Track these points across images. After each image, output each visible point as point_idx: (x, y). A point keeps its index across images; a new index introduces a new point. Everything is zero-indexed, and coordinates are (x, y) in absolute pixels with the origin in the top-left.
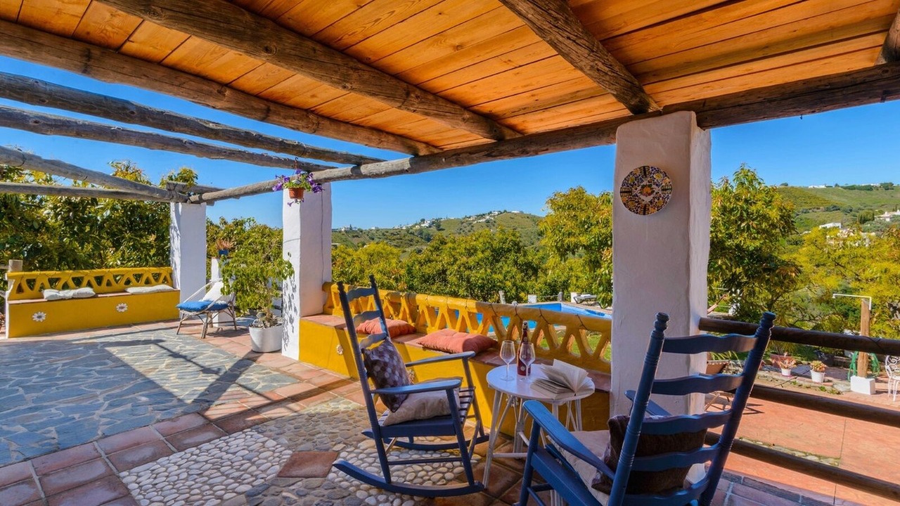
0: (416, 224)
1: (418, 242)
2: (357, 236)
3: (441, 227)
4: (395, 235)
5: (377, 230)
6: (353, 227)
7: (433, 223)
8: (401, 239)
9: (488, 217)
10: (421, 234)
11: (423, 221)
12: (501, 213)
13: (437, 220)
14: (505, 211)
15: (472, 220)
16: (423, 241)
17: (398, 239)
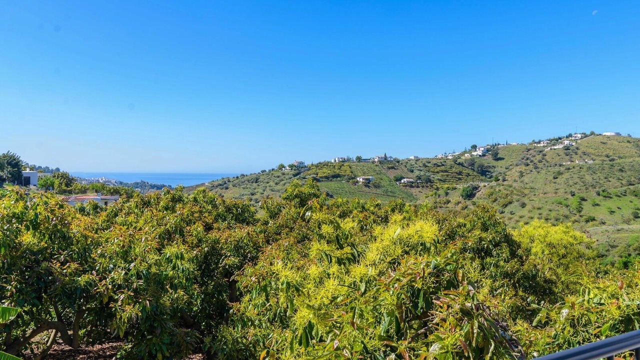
0: (465, 152)
1: (468, 175)
2: (393, 168)
3: (499, 156)
4: (439, 166)
5: (417, 159)
6: (388, 156)
7: (488, 150)
8: (446, 171)
9: (567, 142)
10: (473, 165)
11: (474, 147)
12: (586, 136)
13: (493, 146)
14: (592, 133)
15: (544, 147)
16: (475, 174)
17: (442, 171)
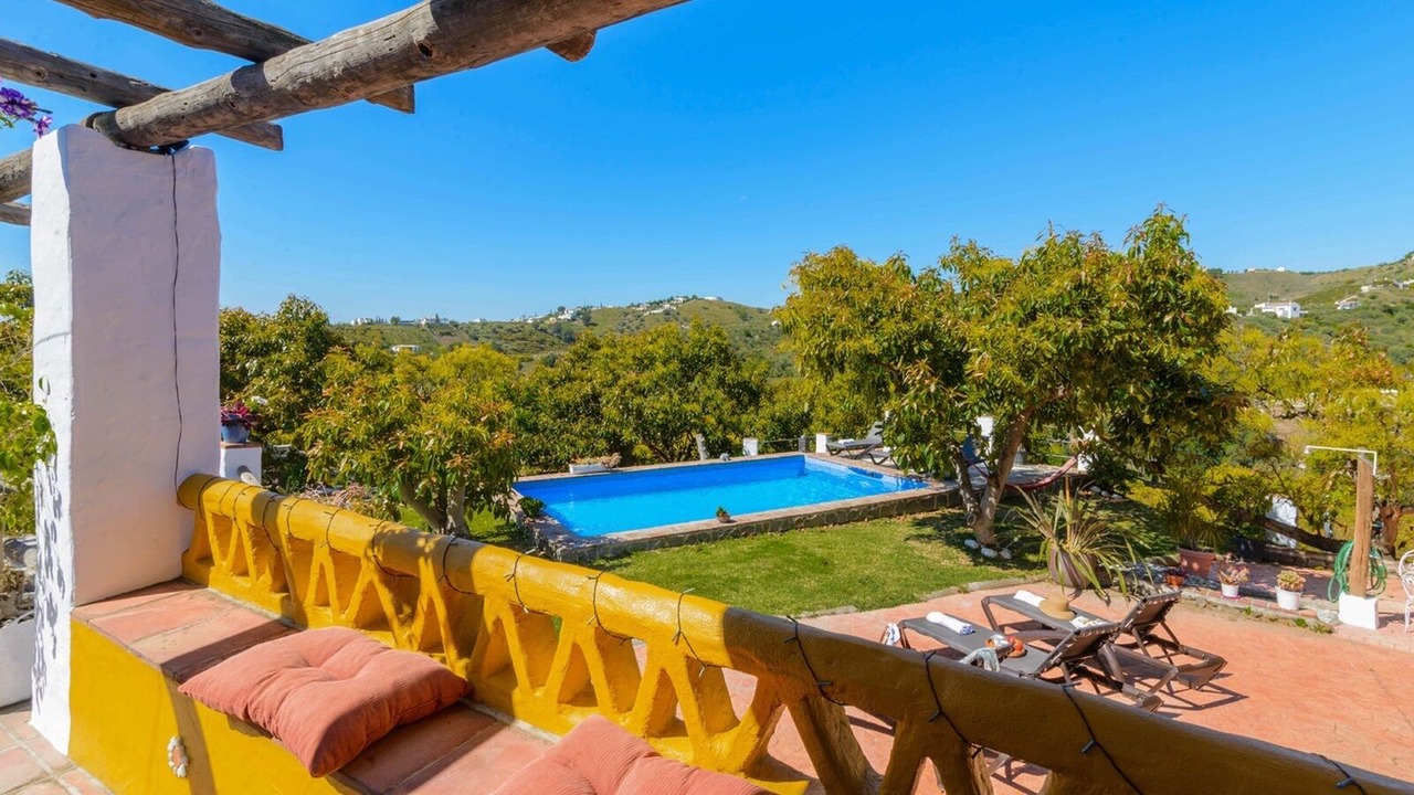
0: (550, 315)
1: (553, 344)
2: (448, 334)
3: (592, 321)
4: (514, 332)
5: (484, 324)
6: (441, 317)
7: (578, 314)
8: (524, 339)
9: (667, 306)
10: (559, 331)
11: (562, 310)
12: (688, 300)
13: (585, 309)
15: (644, 311)
16: (562, 342)
17: (519, 339)
